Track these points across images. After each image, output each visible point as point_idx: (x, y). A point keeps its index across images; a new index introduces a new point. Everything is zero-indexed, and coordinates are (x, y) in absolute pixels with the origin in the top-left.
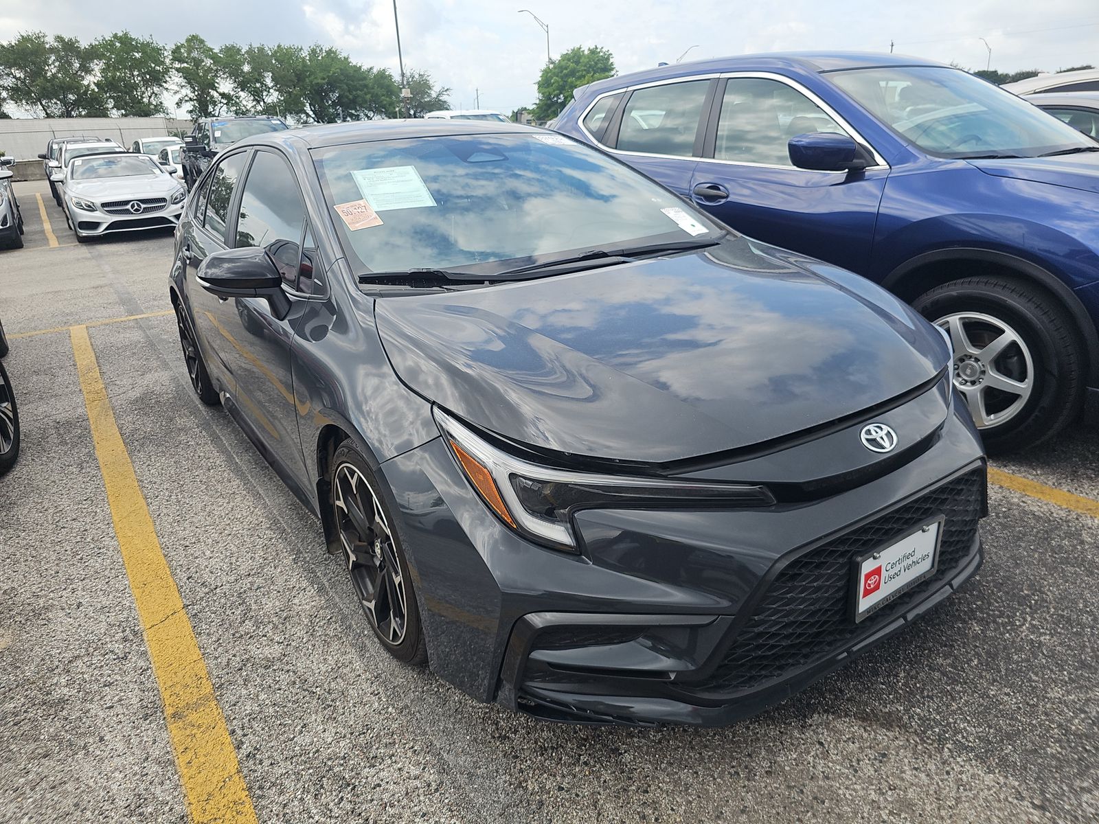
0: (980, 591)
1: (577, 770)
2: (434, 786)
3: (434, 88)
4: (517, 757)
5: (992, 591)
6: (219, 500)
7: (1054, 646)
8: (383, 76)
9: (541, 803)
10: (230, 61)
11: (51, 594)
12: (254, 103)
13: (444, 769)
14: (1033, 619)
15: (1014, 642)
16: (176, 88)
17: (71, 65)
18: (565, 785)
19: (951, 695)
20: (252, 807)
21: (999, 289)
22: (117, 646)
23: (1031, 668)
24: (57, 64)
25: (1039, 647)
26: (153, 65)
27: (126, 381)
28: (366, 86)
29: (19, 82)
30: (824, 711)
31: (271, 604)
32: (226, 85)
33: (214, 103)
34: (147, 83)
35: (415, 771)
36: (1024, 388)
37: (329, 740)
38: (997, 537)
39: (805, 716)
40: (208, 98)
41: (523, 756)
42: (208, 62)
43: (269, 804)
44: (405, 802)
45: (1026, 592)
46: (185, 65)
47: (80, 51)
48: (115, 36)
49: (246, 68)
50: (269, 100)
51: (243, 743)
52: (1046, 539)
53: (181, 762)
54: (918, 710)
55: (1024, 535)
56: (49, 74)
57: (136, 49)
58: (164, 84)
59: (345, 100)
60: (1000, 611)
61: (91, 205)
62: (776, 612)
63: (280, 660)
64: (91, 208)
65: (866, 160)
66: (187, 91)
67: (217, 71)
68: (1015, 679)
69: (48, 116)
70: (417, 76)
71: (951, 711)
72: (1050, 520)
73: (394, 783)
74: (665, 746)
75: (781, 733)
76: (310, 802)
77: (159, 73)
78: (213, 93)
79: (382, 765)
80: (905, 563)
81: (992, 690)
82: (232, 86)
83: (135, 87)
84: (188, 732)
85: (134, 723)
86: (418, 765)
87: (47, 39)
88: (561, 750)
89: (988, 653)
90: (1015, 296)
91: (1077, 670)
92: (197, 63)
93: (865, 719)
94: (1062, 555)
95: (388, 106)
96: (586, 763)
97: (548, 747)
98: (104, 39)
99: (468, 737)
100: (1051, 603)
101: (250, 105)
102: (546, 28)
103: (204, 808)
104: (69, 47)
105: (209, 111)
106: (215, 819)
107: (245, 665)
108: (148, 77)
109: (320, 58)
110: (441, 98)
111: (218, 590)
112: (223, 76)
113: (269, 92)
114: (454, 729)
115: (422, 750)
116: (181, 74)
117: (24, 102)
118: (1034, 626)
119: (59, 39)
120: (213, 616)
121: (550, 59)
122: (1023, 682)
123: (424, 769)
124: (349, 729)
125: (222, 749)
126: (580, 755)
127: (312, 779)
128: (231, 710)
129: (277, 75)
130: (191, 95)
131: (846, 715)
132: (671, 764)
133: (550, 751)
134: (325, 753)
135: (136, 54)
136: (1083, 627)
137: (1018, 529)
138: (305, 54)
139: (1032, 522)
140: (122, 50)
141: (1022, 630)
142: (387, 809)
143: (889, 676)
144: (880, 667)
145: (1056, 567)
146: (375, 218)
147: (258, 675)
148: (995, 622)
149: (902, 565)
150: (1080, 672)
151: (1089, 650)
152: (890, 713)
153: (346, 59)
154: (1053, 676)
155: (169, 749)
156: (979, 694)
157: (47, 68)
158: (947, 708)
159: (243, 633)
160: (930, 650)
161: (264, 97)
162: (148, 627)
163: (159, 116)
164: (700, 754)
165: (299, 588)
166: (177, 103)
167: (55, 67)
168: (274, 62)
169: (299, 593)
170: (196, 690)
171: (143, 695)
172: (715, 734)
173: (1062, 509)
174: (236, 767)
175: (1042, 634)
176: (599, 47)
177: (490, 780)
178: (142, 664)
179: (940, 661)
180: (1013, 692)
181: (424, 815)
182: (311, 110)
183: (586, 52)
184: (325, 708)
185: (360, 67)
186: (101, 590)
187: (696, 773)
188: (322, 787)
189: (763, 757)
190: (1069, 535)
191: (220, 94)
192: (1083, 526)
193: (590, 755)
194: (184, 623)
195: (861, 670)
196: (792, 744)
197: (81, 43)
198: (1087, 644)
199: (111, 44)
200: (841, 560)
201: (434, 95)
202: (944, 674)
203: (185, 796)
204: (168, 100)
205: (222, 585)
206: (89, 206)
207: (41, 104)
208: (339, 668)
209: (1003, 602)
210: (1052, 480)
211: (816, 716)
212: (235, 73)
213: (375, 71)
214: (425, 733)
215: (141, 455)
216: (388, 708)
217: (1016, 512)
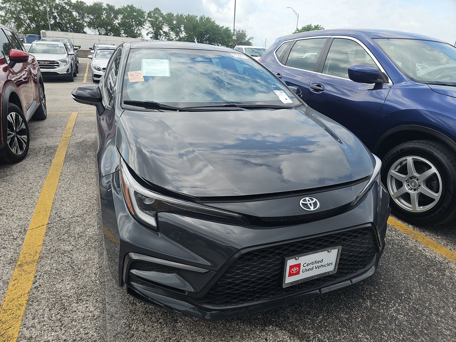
0: (379, 287)
1: (155, 325)
2: (95, 317)
3: (247, 37)
4: (134, 313)
5: (386, 288)
6: (85, 185)
7: (403, 321)
8: (227, 30)
9: (133, 335)
10: (169, 19)
11: (6, 210)
12: (176, 36)
13: (103, 311)
14: (399, 305)
15: (384, 314)
16: (147, 28)
17: (111, 15)
18: (147, 330)
19: (339, 332)
20: (25, 308)
21: (432, 147)
22: (16, 234)
23: (385, 329)
24: (106, 15)
25: (395, 320)
26: (140, 18)
27: (79, 135)
28: (220, 34)
29: (91, 20)
30: (275, 325)
31: (78, 229)
32: (166, 29)
33: (161, 35)
34: (137, 25)
35: (92, 309)
36: (437, 196)
37: (68, 288)
38: (401, 264)
39: (266, 326)
40: (159, 33)
41: (137, 313)
42: (161, 19)
43: (31, 308)
44: (81, 321)
45: (402, 292)
46: (152, 19)
47: (114, 11)
48: (128, 6)
49: (175, 22)
50: (181, 36)
51: (37, 282)
52: (426, 269)
53: (11, 284)
54: (320, 335)
55: (416, 265)
56: (102, 18)
57: (135, 11)
58: (143, 26)
59: (211, 38)
60: (384, 299)
61: (99, 68)
62: (238, 274)
63: (69, 252)
64: (99, 69)
65: (383, 80)
66: (151, 30)
67: (163, 22)
68: (374, 332)
69: (100, 34)
70: (241, 31)
71: (335, 340)
72: (433, 261)
73: (82, 312)
74: (197, 324)
75: (251, 330)
76: (47, 311)
77: (142, 22)
78: (161, 31)
79: (81, 303)
80: (317, 265)
81: (360, 335)
82: (168, 29)
83: (133, 26)
84: (20, 273)
85: (4, 265)
86: (95, 307)
87: (103, 5)
88: (154, 315)
89: (368, 317)
90: (438, 152)
91: (408, 335)
92: (157, 19)
93: (293, 333)
94: (430, 279)
95: (227, 42)
96: (160, 323)
97: (149, 312)
98: (124, 7)
99: (120, 300)
100: (412, 300)
101: (174, 37)
102: (298, 15)
103: (8, 304)
104: (111, 8)
105: (158, 38)
106: (10, 309)
107: (55, 251)
108: (138, 23)
109: (204, 21)
110: (249, 41)
111: (63, 220)
112: (165, 25)
113: (182, 33)
114: (117, 295)
115: (100, 301)
116: (150, 23)
117: (92, 28)
118: (398, 309)
119: (108, 5)
120: (55, 229)
121: (297, 28)
122: (378, 335)
123: (96, 309)
124: (78, 286)
125: (28, 283)
126: (160, 319)
127: (53, 302)
128: (40, 268)
129: (186, 26)
130: (152, 31)
131: (285, 330)
132: (195, 332)
133: (149, 314)
134: (64, 293)
135: (135, 13)
136: (423, 315)
137: (414, 262)
138: (198, 18)
139: (423, 260)
140: (130, 11)
141: (391, 309)
142: (73, 322)
143: (314, 316)
144: (312, 311)
145: (424, 284)
146: (142, 79)
147: (57, 256)
148: (379, 303)
149: (314, 265)
150: (410, 336)
151: (420, 327)
152: (305, 334)
153: (214, 22)
154: (395, 335)
155: (10, 278)
156: (353, 335)
157: (102, 16)
158: (334, 338)
159: (62, 238)
160: (340, 309)
161: (180, 34)
162: (30, 229)
163: (140, 38)
164: (211, 331)
165: (93, 225)
166: (147, 34)
167: (105, 16)
168: (186, 21)
169: (91, 227)
170: (33, 257)
171: (14, 254)
172: (222, 324)
173: (442, 257)
174: (29, 291)
175: (399, 314)
176: (319, 25)
177: (118, 320)
178: (20, 243)
179: (342, 315)
180: (370, 338)
181: (85, 328)
182: (197, 41)
183: (313, 27)
184: (74, 275)
185: (219, 26)
186: (24, 211)
187: (204, 339)
188: (54, 307)
189: (237, 339)
190: (439, 270)
191: (163, 32)
192: (449, 267)
193: (164, 320)
194: (44, 229)
195: (302, 311)
196: (253, 337)
197: (115, 7)
198: (421, 324)
199: (126, 8)
200: (277, 257)
201: (247, 39)
202: (341, 321)
203: (5, 297)
204: (144, 32)
205: (66, 218)
206: (98, 69)
207: (98, 29)
208: (89, 260)
209: (388, 294)
210: (444, 242)
211: (271, 326)
212: (170, 24)
213: (224, 28)
214: (105, 294)
215: (67, 163)
216: (97, 280)
217: (417, 254)
